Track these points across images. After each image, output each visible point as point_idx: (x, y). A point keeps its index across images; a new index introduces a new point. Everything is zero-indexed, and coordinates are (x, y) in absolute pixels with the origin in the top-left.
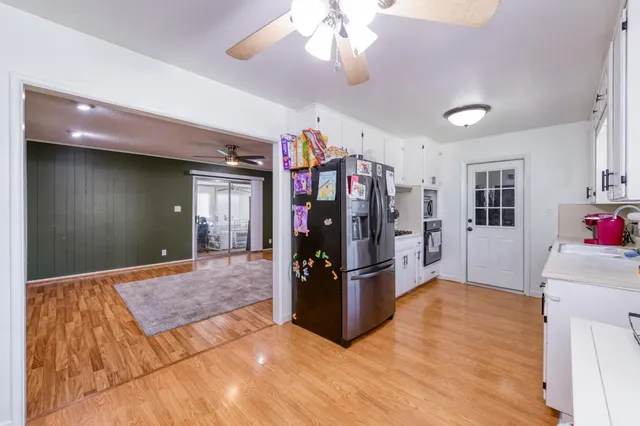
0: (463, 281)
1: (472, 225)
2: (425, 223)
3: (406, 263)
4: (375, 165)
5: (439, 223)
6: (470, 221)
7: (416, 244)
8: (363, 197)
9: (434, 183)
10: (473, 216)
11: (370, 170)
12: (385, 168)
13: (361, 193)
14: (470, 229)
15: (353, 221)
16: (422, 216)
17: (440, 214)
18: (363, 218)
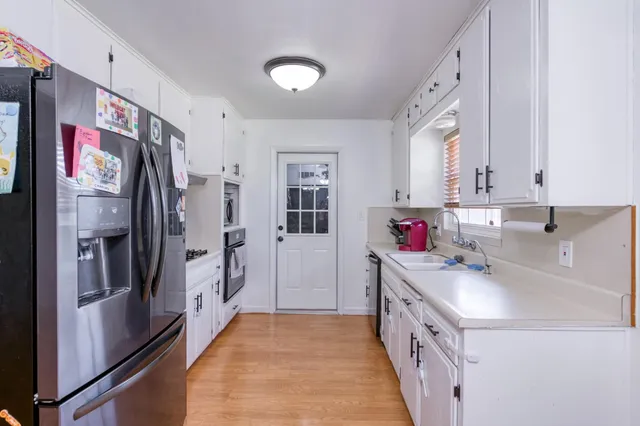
0: (272, 310)
1: (283, 233)
2: (226, 235)
3: (199, 306)
4: (145, 116)
5: (243, 232)
6: (281, 228)
7: (214, 270)
8: (115, 188)
9: (237, 173)
10: (284, 223)
11: (133, 124)
12: (169, 130)
13: (107, 176)
14: (280, 239)
15: (82, 250)
16: (223, 224)
17: (244, 219)
18: (113, 241)
